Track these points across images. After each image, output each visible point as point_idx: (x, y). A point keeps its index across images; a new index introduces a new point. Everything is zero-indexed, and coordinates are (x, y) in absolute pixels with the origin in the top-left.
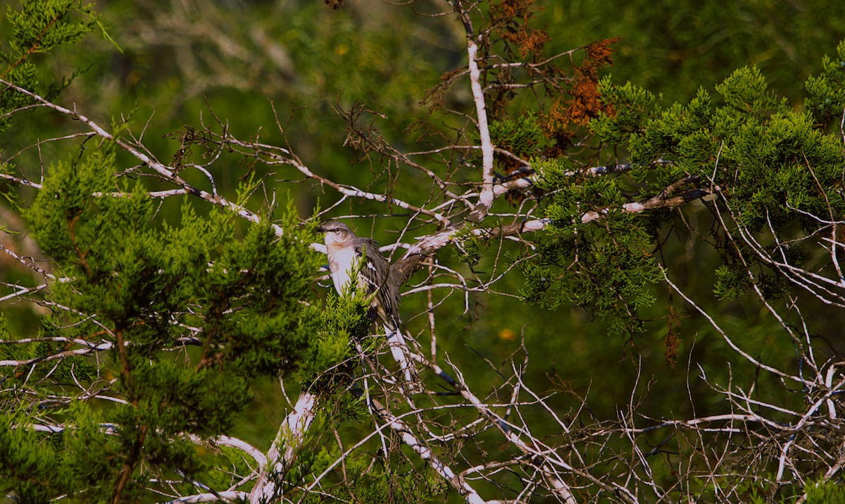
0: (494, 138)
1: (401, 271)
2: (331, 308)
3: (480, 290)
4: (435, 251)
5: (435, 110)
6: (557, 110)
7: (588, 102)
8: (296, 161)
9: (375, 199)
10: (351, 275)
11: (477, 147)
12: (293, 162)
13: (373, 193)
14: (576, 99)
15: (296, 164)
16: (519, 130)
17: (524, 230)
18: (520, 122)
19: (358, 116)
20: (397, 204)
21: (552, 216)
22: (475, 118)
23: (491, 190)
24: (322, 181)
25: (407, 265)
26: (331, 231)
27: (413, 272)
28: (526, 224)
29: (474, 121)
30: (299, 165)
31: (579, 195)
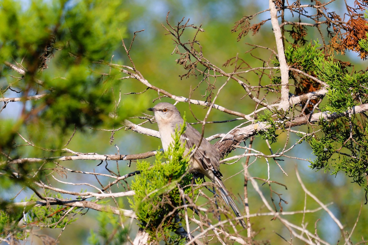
0: (289, 60)
1: (217, 149)
2: (159, 162)
3: (277, 156)
4: (245, 139)
5: (243, 35)
6: (336, 42)
7: (358, 33)
8: (139, 75)
9: (199, 104)
10: (175, 138)
11: (277, 68)
12: (136, 75)
13: (198, 100)
14: (350, 32)
15: (138, 77)
16: (308, 53)
17: (312, 120)
18: (308, 48)
19: (183, 31)
20: (216, 108)
21: (331, 98)
22: (275, 51)
23: (287, 101)
24: (159, 91)
25: (223, 146)
26: (160, 110)
27: (227, 152)
28: (313, 115)
29: (275, 53)
30: (141, 78)
31: (352, 81)
